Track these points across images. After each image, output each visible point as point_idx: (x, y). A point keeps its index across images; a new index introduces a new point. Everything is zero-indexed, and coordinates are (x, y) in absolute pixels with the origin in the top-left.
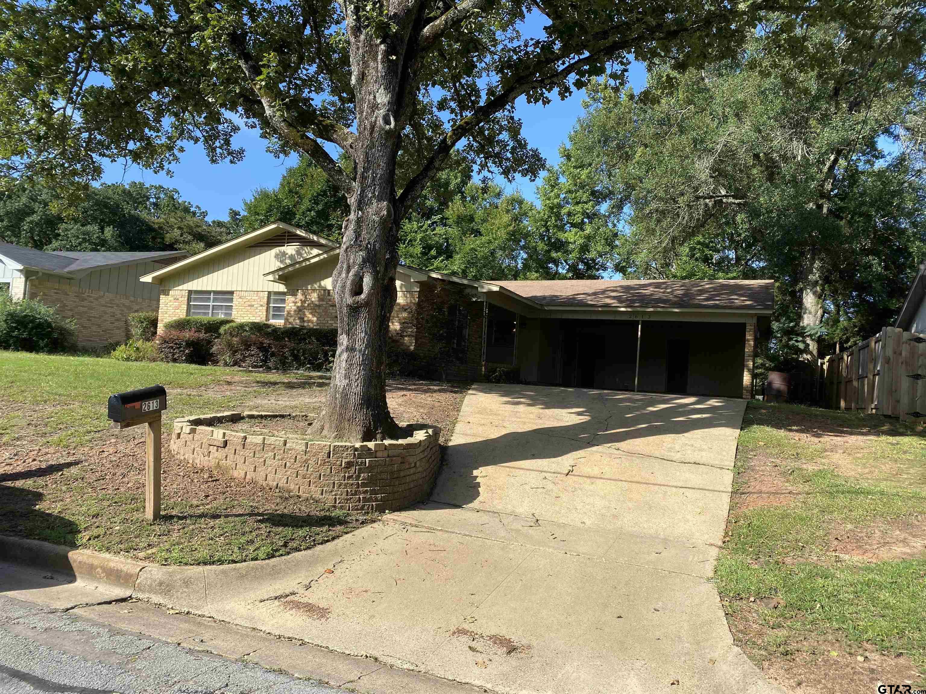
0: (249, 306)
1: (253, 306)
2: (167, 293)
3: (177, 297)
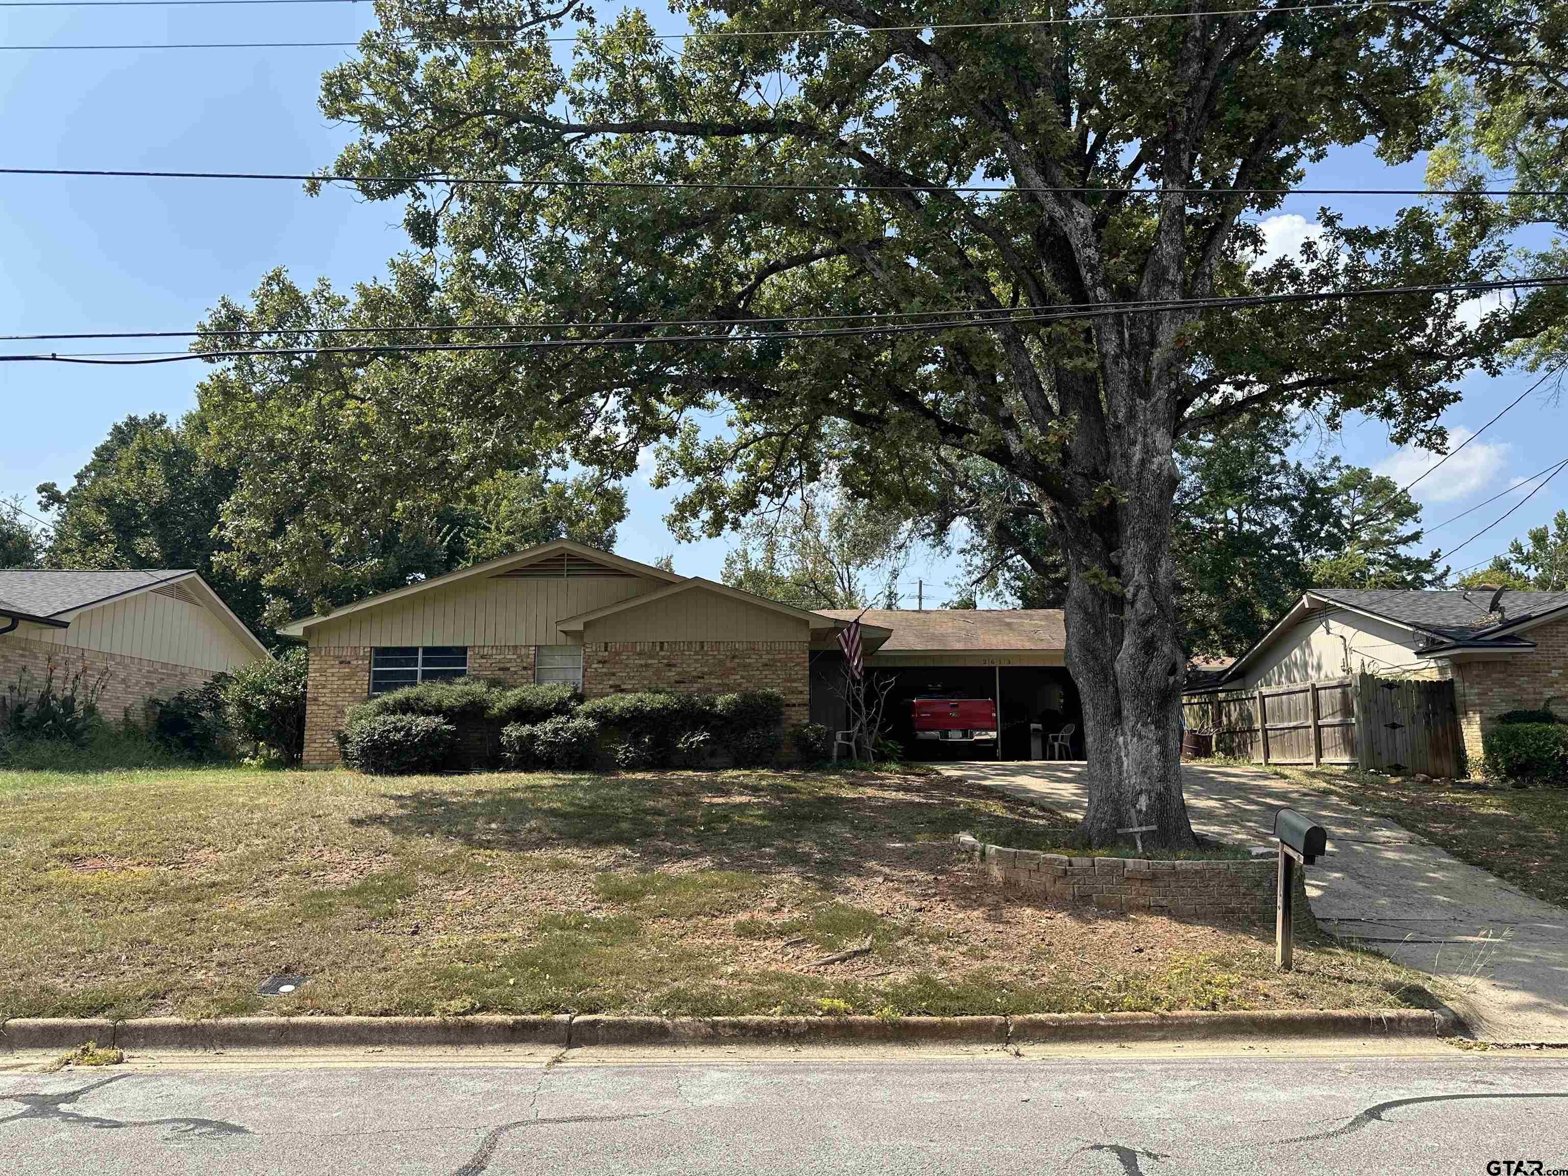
0: (500, 669)
1: (508, 669)
2: (323, 653)
3: (348, 659)
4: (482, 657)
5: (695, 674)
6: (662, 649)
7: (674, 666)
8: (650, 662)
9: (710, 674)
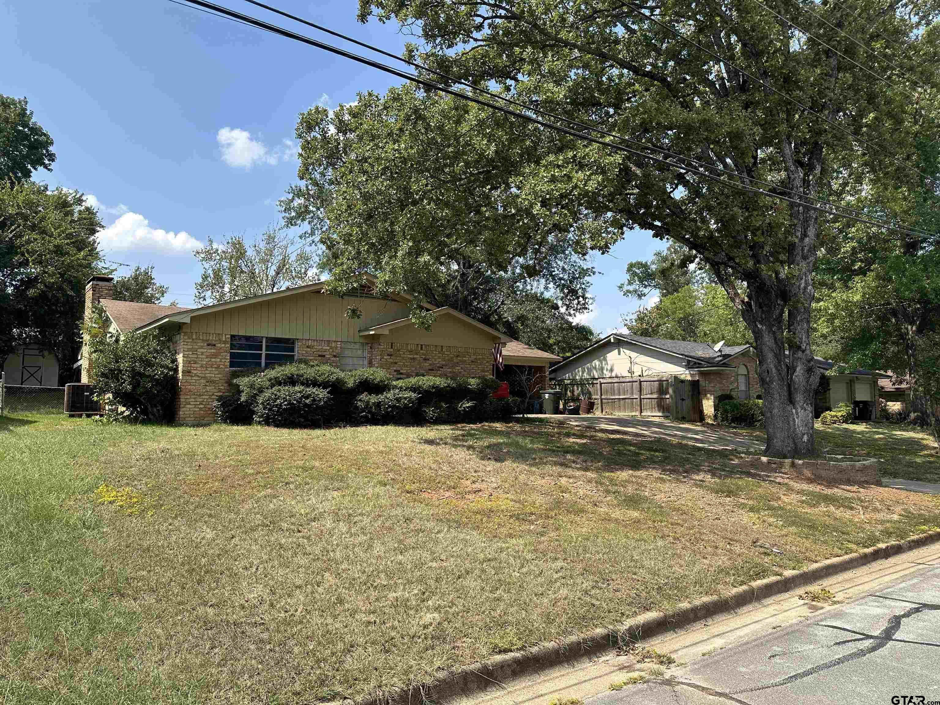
1: (324, 356)
2: (194, 337)
3: (214, 342)
4: (308, 347)
5: (438, 365)
6: (422, 348)
7: (428, 360)
8: (415, 356)
9: (446, 365)
